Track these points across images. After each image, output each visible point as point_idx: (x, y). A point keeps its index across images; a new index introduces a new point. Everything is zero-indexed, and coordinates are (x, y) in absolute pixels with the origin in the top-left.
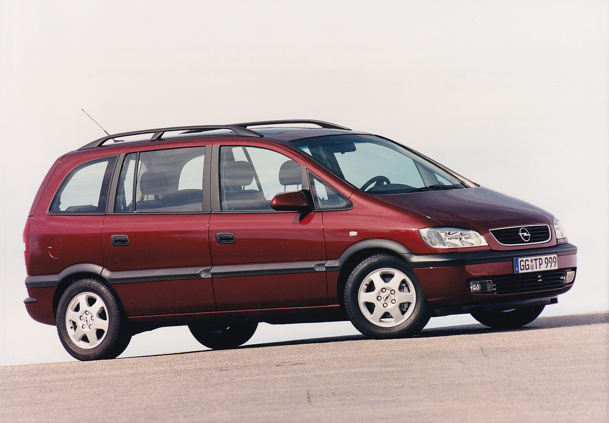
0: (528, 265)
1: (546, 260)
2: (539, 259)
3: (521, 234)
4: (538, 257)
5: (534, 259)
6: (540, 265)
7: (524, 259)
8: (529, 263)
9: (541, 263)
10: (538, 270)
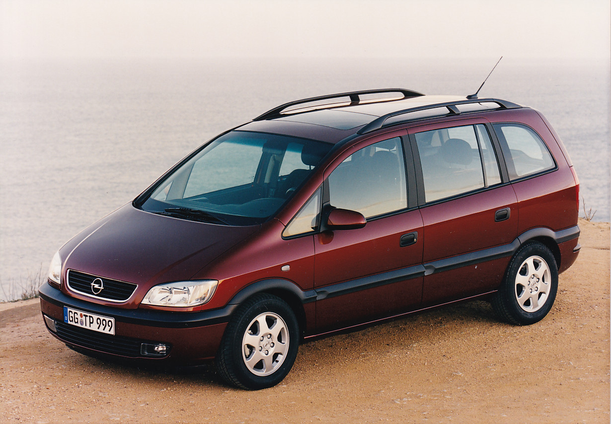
0: (77, 318)
1: (99, 320)
2: (90, 317)
3: (93, 284)
4: (88, 315)
5: (84, 315)
6: (90, 323)
7: (74, 311)
8: (79, 317)
9: (91, 321)
10: (88, 327)
